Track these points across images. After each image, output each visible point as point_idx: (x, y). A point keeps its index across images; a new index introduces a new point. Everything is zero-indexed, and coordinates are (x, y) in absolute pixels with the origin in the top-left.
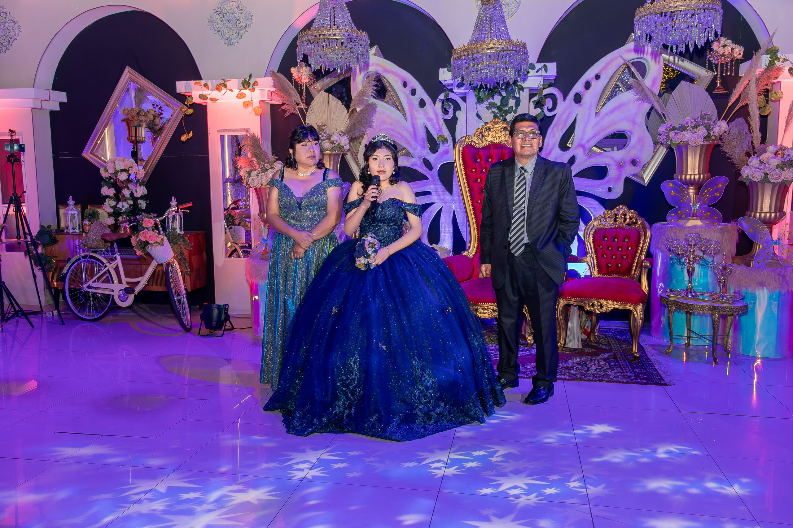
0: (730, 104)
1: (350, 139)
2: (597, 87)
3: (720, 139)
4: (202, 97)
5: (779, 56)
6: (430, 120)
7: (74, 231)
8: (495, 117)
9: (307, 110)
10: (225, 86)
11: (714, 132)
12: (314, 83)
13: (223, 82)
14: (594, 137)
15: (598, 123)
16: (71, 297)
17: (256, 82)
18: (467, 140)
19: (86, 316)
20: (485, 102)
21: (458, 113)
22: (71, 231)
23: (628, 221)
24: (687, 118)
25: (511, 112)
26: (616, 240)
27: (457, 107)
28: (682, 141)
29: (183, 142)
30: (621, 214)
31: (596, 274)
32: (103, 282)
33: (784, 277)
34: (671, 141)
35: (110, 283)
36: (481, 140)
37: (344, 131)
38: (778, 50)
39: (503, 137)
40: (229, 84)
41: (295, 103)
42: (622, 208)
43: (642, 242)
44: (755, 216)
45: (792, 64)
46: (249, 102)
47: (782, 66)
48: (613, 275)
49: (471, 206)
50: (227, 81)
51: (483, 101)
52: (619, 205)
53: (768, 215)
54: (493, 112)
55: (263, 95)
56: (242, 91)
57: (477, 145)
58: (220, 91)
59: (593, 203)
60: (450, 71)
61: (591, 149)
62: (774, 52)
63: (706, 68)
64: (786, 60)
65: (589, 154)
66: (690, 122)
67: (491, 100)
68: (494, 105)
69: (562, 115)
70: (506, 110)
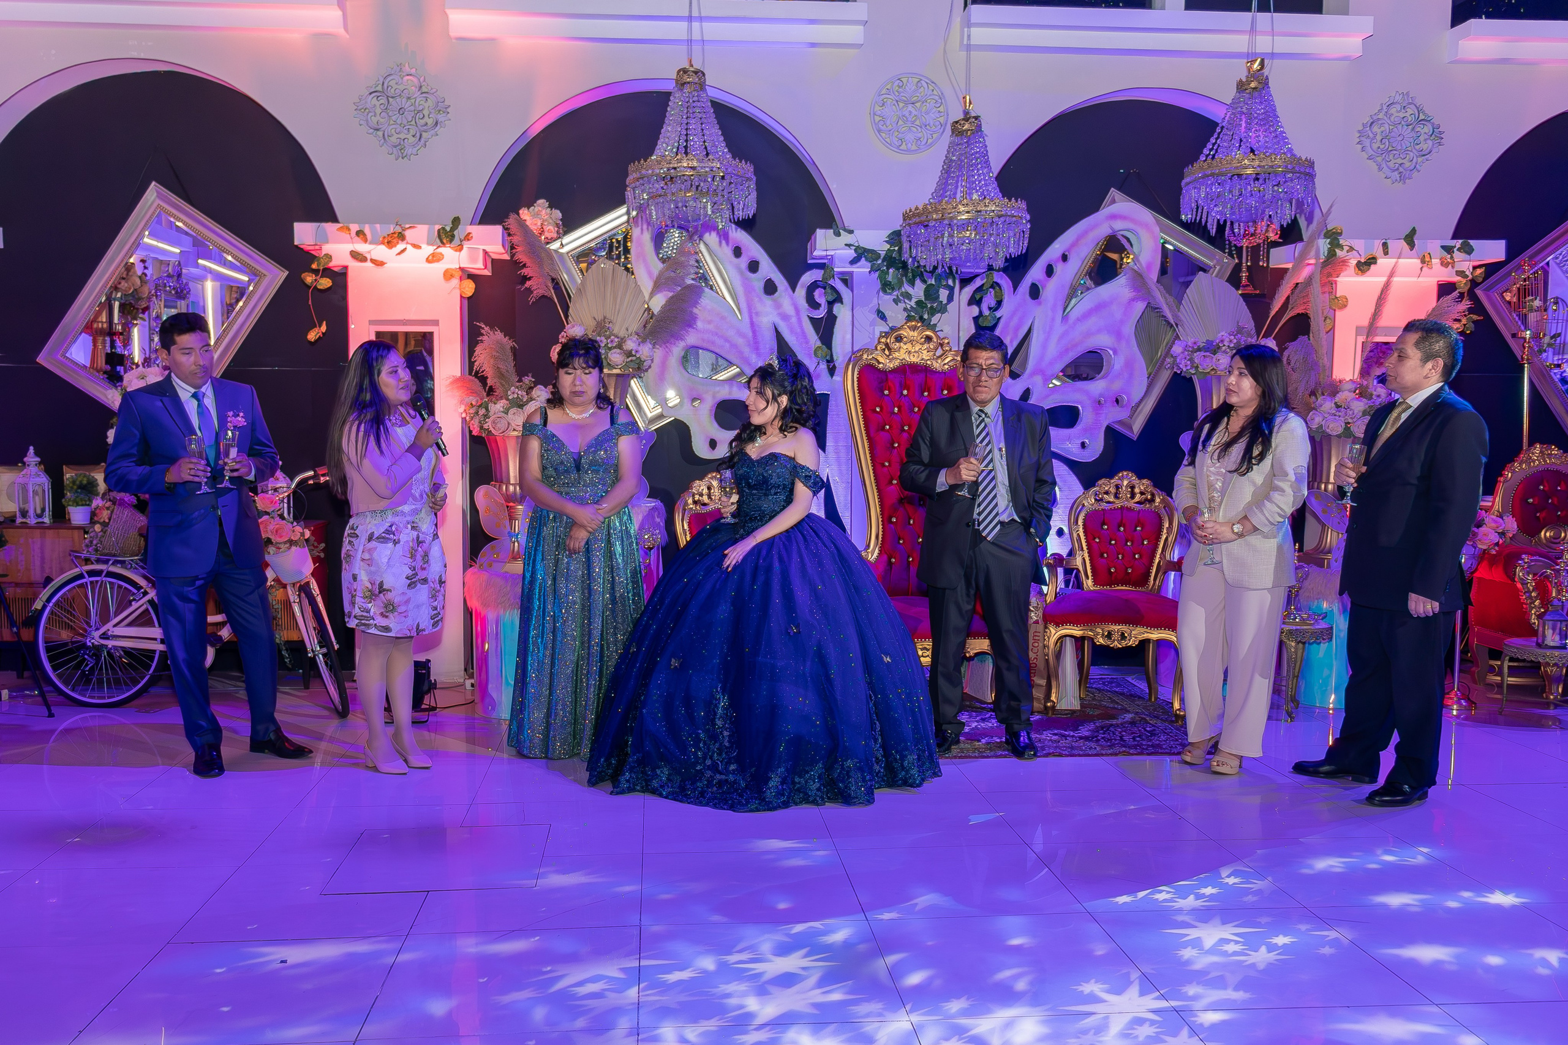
0: (1272, 313)
2: (1065, 273)
4: (355, 255)
5: (1341, 242)
6: (785, 317)
7: (40, 520)
8: (909, 318)
10: (402, 237)
13: (399, 229)
14: (1061, 356)
15: (1065, 333)
16: (51, 659)
17: (470, 233)
18: (865, 356)
19: (90, 697)
20: (895, 293)
21: (837, 309)
22: (32, 521)
23: (1138, 498)
24: (1221, 334)
25: (937, 313)
26: (1122, 529)
27: (834, 297)
28: (1213, 369)
29: (310, 342)
30: (1127, 486)
31: (1089, 584)
32: (130, 625)
34: (1197, 367)
35: (154, 626)
36: (888, 356)
37: (640, 332)
38: (1341, 231)
39: (925, 352)
40: (408, 233)
41: (547, 278)
42: (1127, 475)
43: (1165, 531)
44: (1326, 489)
45: (1360, 255)
46: (455, 270)
47: (1347, 257)
48: (1119, 585)
49: (871, 472)
50: (407, 228)
51: (893, 289)
52: (1122, 470)
54: (905, 309)
55: (473, 260)
56: (441, 250)
57: (881, 366)
58: (391, 248)
59: (1060, 470)
60: (838, 234)
61: (1057, 378)
62: (1334, 237)
63: (1225, 253)
64: (1351, 249)
65: (1051, 385)
66: (1227, 339)
67: (907, 288)
68: (908, 296)
69: (1011, 318)
70: (932, 307)
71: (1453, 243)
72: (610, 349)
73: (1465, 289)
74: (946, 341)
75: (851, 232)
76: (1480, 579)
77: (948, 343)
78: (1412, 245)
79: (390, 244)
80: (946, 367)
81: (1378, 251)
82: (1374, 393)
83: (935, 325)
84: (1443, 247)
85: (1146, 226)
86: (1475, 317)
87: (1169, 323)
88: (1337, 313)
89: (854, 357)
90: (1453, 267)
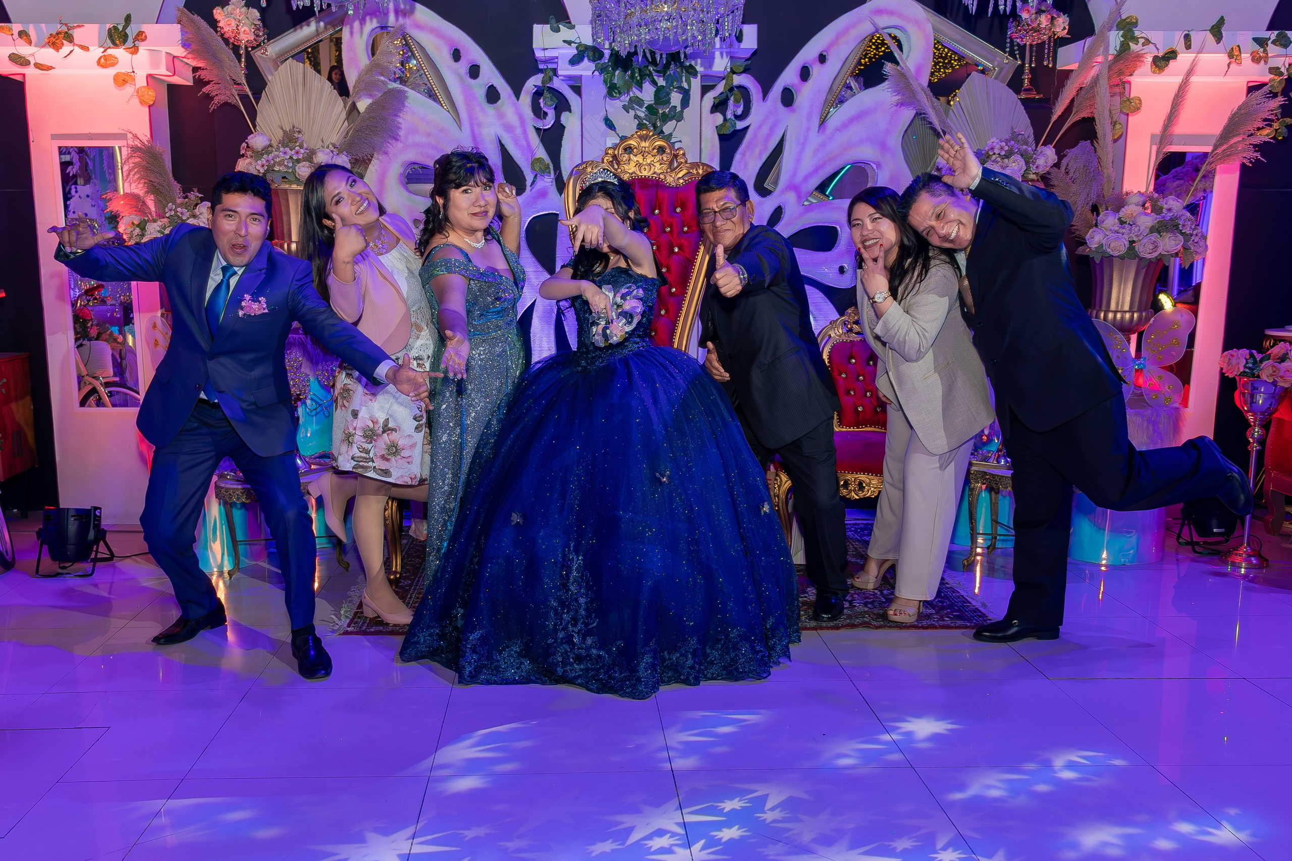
0: (1054, 118)
1: (353, 161)
2: (823, 76)
3: (1045, 178)
4: (15, 59)
5: (1137, 34)
6: (509, 128)
8: (641, 126)
9: (258, 98)
10: (70, 39)
11: (1037, 167)
12: (264, 43)
13: (64, 29)
14: (816, 170)
15: (823, 145)
17: (141, 33)
18: (589, 170)
20: (623, 98)
21: (565, 118)
24: (992, 140)
25: (671, 120)
27: (562, 105)
33: (1155, 424)
37: (338, 144)
38: (1137, 22)
39: (657, 165)
40: (77, 34)
41: (231, 82)
44: (1105, 318)
45: (1158, 49)
46: (127, 74)
47: (1143, 52)
48: (866, 426)
50: (74, 27)
51: (619, 94)
53: (1127, 316)
54: (636, 117)
55: (155, 64)
56: (110, 51)
58: (57, 50)
59: (814, 296)
60: (557, 30)
61: (811, 194)
62: (1128, 27)
63: (1005, 52)
64: (1147, 42)
65: (806, 203)
66: (998, 146)
67: (635, 92)
68: (640, 102)
69: (760, 127)
70: (664, 113)
71: (1267, 34)
72: (298, 161)
73: (1279, 89)
74: (681, 152)
75: (573, 27)
76: (1280, 421)
77: (684, 154)
78: (1218, 37)
79: (56, 46)
80: (681, 181)
81: (1180, 45)
82: (1165, 206)
83: (671, 135)
84: (1255, 40)
85: (917, 22)
86: (1288, 120)
87: (934, 130)
88: (1130, 118)
89: (578, 171)
90: (1266, 62)
